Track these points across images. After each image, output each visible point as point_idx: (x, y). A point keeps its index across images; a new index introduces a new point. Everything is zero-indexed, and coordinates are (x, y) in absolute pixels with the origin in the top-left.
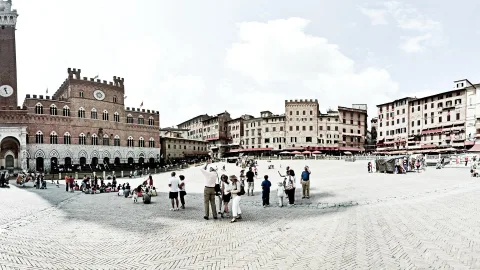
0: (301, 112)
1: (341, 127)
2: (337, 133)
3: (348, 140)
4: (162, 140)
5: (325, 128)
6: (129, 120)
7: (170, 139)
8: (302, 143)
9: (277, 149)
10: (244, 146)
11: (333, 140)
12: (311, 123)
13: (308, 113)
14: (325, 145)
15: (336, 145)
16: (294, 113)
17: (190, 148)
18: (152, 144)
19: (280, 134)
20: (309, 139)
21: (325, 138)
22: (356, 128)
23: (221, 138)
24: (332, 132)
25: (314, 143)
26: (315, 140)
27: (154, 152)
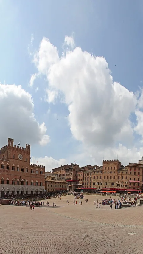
0: (110, 168)
1: (129, 177)
2: (127, 180)
3: (132, 185)
4: (46, 182)
5: (120, 178)
6: (32, 171)
7: (49, 182)
8: (110, 186)
9: (98, 189)
10: (84, 186)
11: (124, 184)
12: (114, 175)
13: (113, 168)
14: (120, 188)
15: (126, 188)
16: (107, 168)
17: (58, 187)
18: (41, 184)
19: (100, 181)
20: (113, 184)
21: (120, 183)
22: (137, 177)
23: (74, 181)
24: (124, 180)
25: (115, 187)
26: (116, 185)
27: (42, 188)
